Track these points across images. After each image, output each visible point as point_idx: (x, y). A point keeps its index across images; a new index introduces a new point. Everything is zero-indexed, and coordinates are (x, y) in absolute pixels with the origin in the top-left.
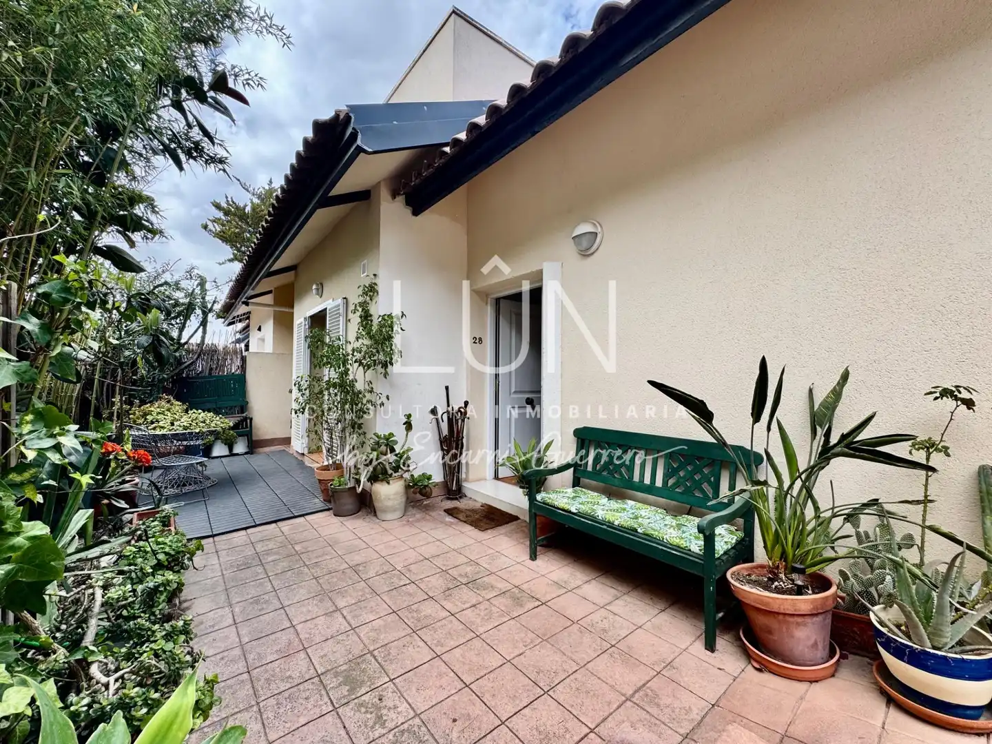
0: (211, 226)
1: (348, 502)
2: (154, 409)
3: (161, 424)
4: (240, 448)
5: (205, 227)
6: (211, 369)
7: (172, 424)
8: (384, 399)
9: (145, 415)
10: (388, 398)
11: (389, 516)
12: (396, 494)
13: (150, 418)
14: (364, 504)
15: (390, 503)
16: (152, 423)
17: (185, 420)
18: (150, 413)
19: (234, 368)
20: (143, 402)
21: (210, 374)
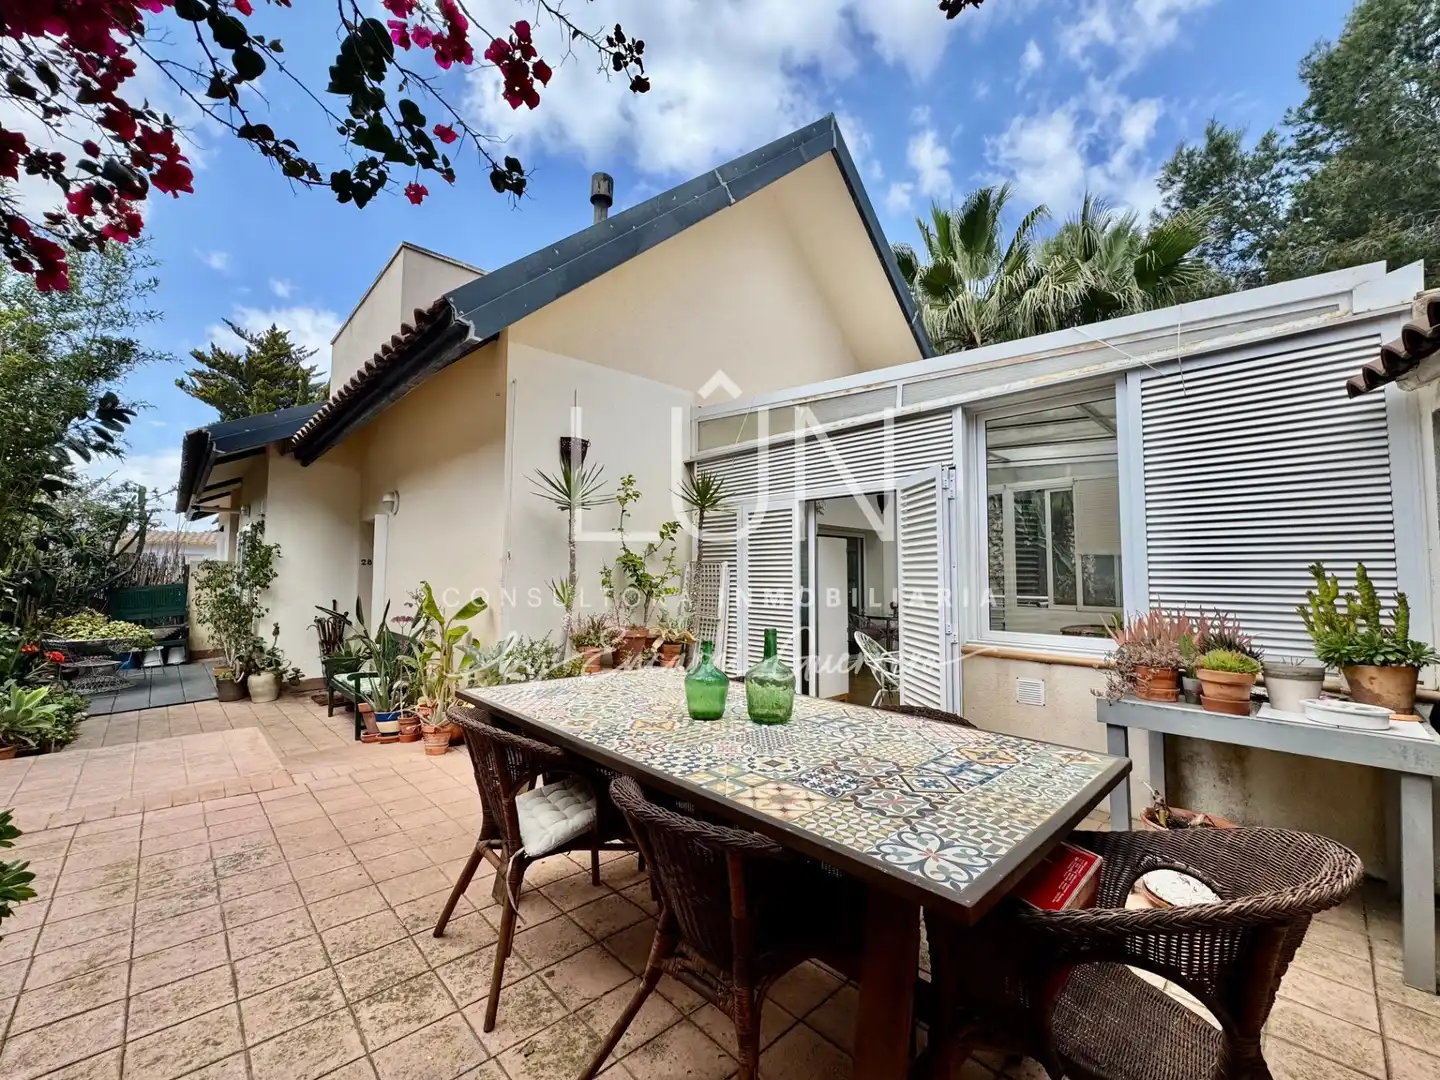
0: (188, 383)
1: (232, 693)
2: (76, 621)
3: (80, 633)
4: (176, 658)
5: (181, 384)
6: (148, 579)
7: (91, 633)
8: (263, 611)
9: (66, 626)
10: (267, 610)
11: (259, 700)
12: (266, 682)
13: (70, 628)
14: (243, 693)
15: (259, 690)
16: (72, 632)
17: (103, 631)
18: (70, 624)
19: (176, 577)
20: (67, 614)
21: (147, 583)
